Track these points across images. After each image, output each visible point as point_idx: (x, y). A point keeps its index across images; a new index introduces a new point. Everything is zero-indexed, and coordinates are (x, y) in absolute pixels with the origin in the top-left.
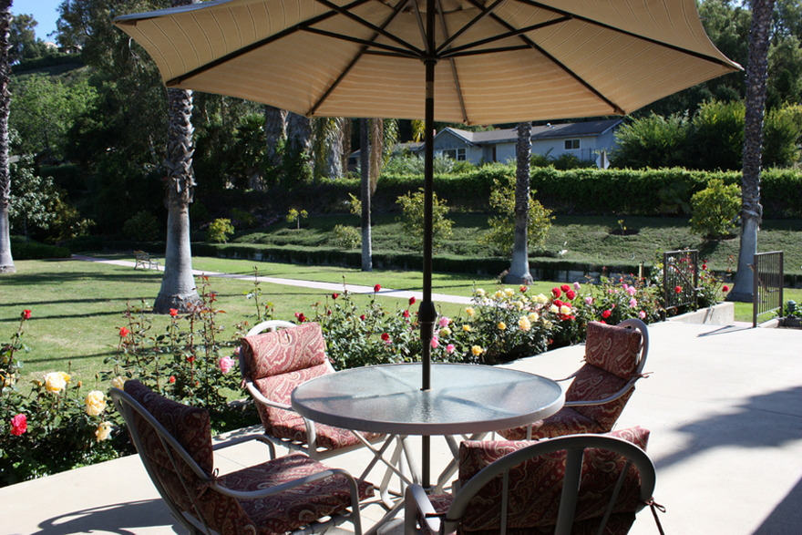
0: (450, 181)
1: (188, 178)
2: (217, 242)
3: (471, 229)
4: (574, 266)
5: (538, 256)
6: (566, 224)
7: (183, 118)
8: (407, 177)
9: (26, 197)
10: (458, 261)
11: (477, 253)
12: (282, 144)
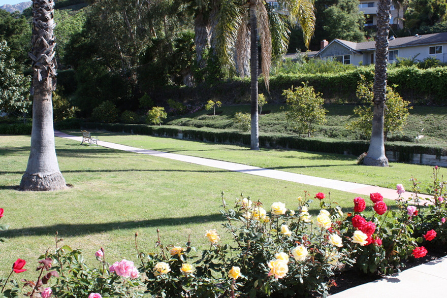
0: (331, 78)
1: (49, 68)
2: (153, 124)
3: (345, 117)
4: (428, 150)
5: (397, 140)
6: (424, 113)
7: (43, 14)
8: (297, 76)
9: (10, 90)
10: (329, 144)
11: (346, 136)
12: (207, 52)
